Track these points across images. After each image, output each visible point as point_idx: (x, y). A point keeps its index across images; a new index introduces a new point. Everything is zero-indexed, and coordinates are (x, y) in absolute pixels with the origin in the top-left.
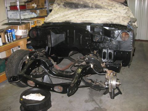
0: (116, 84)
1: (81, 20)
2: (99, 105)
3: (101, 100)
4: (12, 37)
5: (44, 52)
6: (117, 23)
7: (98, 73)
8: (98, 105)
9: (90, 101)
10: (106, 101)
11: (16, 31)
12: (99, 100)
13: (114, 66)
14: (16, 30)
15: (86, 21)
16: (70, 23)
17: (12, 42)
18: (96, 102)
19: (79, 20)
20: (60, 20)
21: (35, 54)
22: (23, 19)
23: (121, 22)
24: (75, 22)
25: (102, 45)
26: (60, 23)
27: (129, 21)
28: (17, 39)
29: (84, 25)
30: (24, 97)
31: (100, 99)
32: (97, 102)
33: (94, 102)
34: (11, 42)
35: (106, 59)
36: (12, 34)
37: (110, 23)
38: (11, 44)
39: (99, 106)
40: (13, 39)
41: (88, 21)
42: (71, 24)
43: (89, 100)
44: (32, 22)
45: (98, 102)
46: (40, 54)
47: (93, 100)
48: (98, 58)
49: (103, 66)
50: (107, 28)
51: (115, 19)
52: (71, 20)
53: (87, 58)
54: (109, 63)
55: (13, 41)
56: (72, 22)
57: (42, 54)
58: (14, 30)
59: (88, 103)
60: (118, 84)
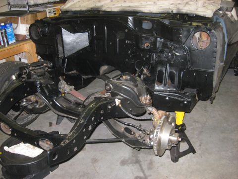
0: (170, 141)
1: (120, 5)
2: (146, 172)
3: (151, 163)
4: (6, 38)
5: (46, 67)
6: (189, 12)
7: (132, 116)
8: (143, 172)
9: (131, 163)
10: (162, 165)
11: (17, 27)
12: (149, 162)
13: (179, 99)
14: (16, 25)
15: (130, 6)
16: (99, 11)
17: (7, 46)
18: (140, 166)
19: (116, 6)
20: (85, 7)
21: (25, 71)
22: (33, 5)
23: (199, 10)
24: (108, 10)
25: (156, 57)
26: (83, 11)
27: (219, 7)
28: (18, 41)
29: (123, 15)
30: (6, 148)
31: (151, 160)
32: (142, 165)
33: (137, 165)
34: (4, 46)
35: (163, 85)
36: (6, 32)
37: (175, 11)
38: (4, 49)
39: (145, 174)
40: (8, 42)
41: (133, 7)
42: (101, 13)
43: (129, 161)
44: (50, 10)
45: (145, 167)
46: (39, 70)
47: (138, 162)
48: (136, 86)
49: (144, 102)
50: (167, 22)
51: (187, 3)
52: (102, 6)
53: (111, 86)
54: (170, 92)
55: (8, 44)
56: (104, 9)
57: (42, 70)
58: (11, 25)
59: (126, 167)
60: (174, 141)
